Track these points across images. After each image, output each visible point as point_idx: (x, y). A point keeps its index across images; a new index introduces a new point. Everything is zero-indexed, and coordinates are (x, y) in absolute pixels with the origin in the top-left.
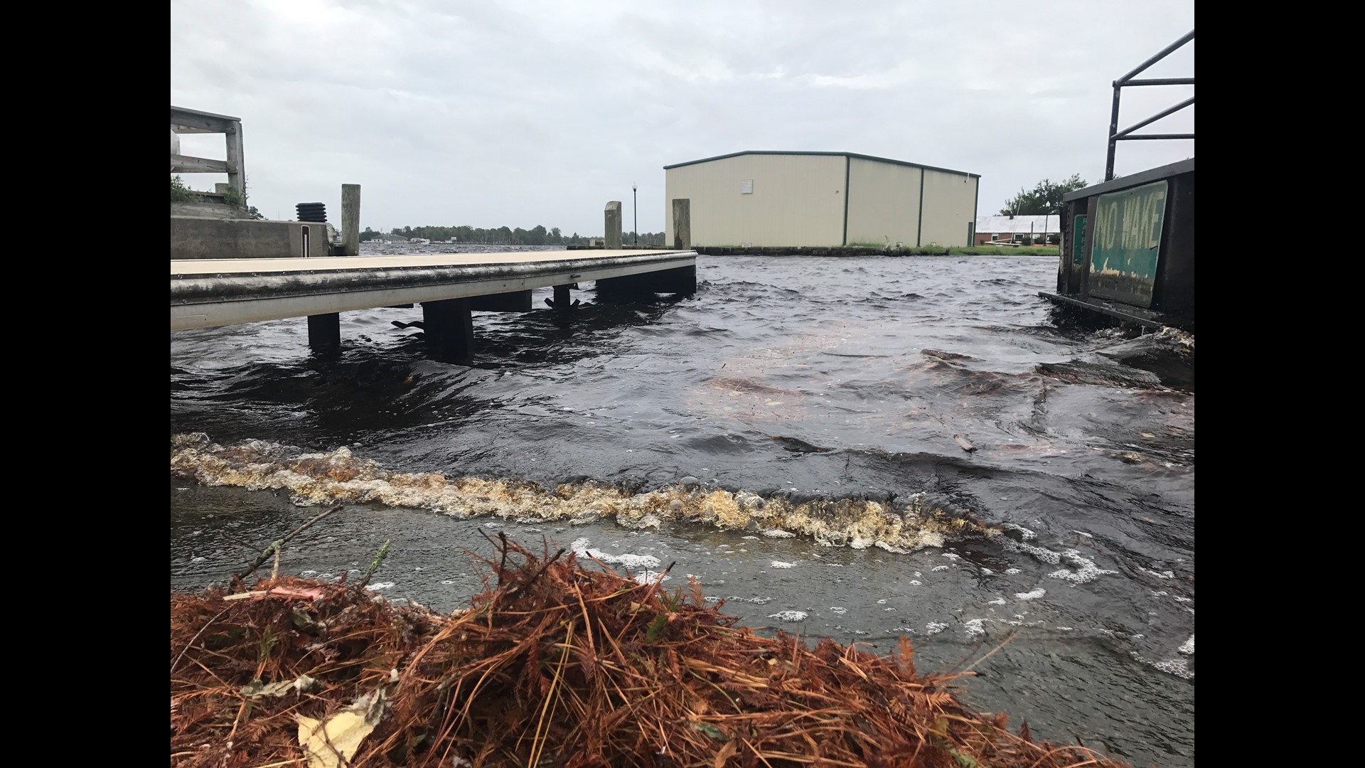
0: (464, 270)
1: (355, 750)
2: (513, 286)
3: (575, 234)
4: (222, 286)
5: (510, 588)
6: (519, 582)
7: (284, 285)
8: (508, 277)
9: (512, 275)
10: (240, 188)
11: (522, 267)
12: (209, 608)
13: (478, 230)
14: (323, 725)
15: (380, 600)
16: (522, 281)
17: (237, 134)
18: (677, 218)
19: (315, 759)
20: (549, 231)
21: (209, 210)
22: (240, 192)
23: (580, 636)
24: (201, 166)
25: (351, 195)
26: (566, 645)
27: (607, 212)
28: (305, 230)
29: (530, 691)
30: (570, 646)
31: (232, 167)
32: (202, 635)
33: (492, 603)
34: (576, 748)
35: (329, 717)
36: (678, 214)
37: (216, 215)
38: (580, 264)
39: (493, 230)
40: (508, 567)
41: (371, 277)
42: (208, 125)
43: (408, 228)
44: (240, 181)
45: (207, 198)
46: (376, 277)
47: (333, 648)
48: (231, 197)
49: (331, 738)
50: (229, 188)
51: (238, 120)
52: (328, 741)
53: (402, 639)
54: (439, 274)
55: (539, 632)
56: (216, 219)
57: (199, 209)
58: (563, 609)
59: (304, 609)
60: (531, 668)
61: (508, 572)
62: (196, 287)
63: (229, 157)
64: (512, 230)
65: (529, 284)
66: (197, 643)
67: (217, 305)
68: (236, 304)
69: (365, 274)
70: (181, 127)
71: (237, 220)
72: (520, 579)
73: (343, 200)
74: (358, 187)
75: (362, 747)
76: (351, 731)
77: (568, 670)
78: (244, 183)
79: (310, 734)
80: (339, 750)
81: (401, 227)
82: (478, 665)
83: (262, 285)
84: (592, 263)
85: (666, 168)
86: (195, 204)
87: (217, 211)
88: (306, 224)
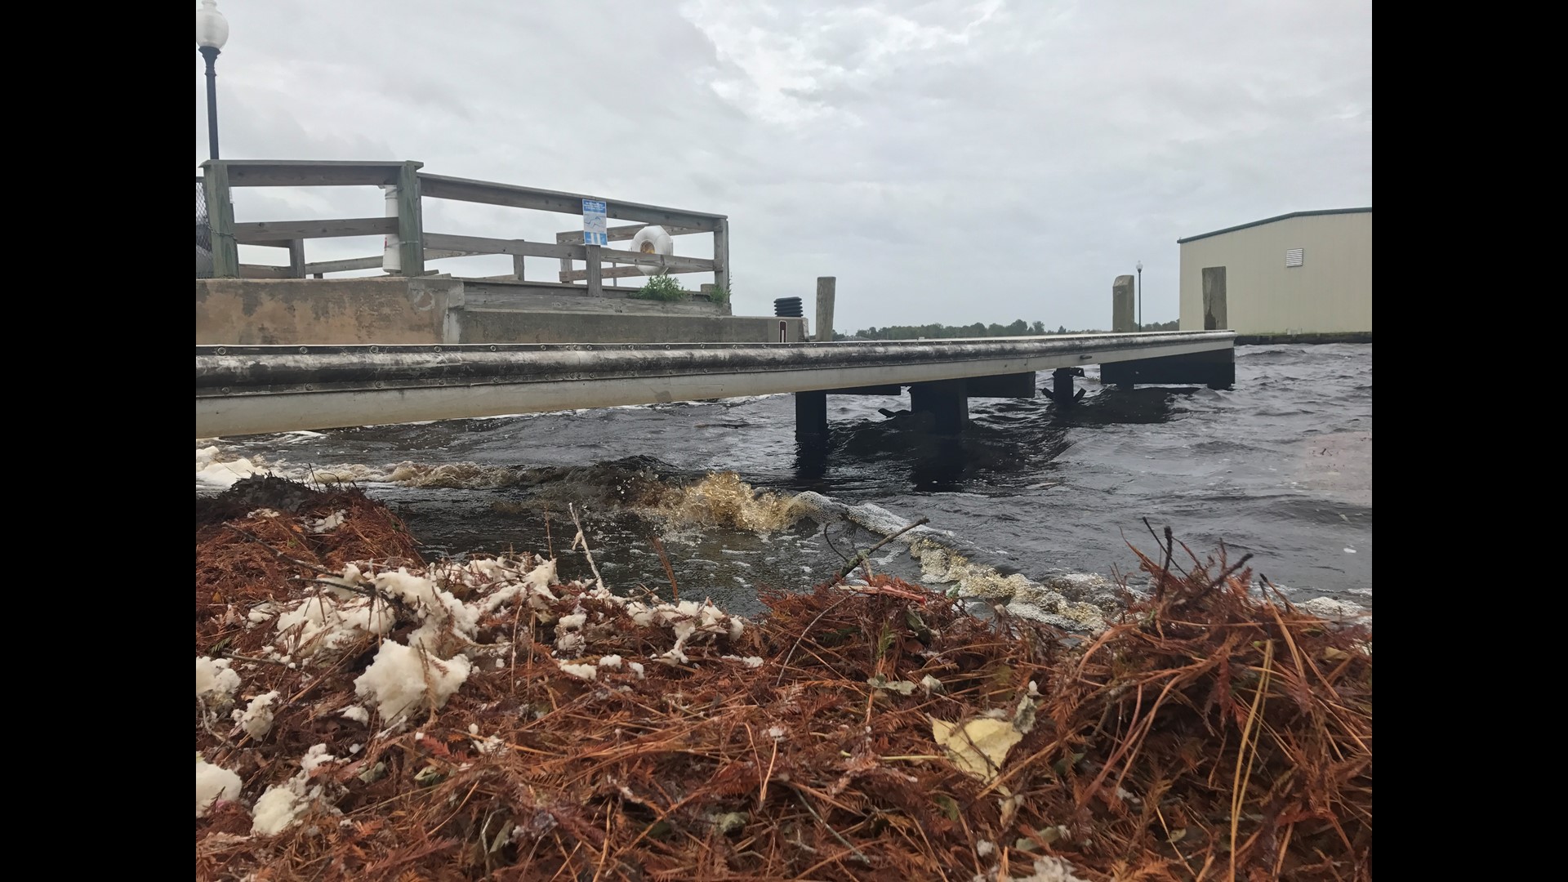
0: (963, 347)
1: (1003, 757)
2: (1015, 367)
3: (1061, 328)
4: (737, 356)
5: (1176, 599)
6: (1187, 593)
7: (790, 358)
8: (1010, 356)
9: (1014, 353)
10: (725, 286)
11: (1026, 345)
12: (815, 603)
13: (948, 328)
14: (962, 727)
15: (1001, 610)
16: (1025, 361)
17: (724, 232)
18: (1208, 291)
19: (959, 760)
20: (1030, 325)
21: (696, 308)
22: (725, 289)
23: (1282, 662)
24: (692, 265)
25: (826, 286)
26: (1264, 669)
27: (1116, 289)
28: (783, 326)
29: (1224, 719)
30: (1269, 671)
31: (718, 266)
32: (811, 630)
33: (1158, 611)
34: (1289, 799)
35: (967, 720)
36: (1209, 286)
37: (702, 313)
38: (1091, 343)
39: (965, 327)
40: (1173, 572)
41: (870, 352)
42: (699, 224)
43: (873, 329)
44: (725, 279)
45: (697, 297)
46: (875, 352)
47: (950, 659)
48: (716, 296)
49: (974, 741)
50: (717, 286)
51: (726, 217)
52: (971, 743)
53: (1035, 654)
54: (938, 351)
55: (1224, 651)
56: (703, 316)
57: (688, 308)
58: (1254, 627)
59: (918, 610)
60: (1221, 692)
61: (1172, 579)
62: (716, 357)
63: (716, 256)
64: (987, 326)
65: (1031, 365)
66: (808, 636)
67: (732, 376)
68: (748, 375)
69: (864, 349)
70: (676, 229)
71: (722, 317)
72: (1188, 589)
73: (818, 293)
74: (833, 279)
75: (1013, 754)
76: (994, 738)
77: (1269, 700)
78: (729, 280)
79: (948, 735)
80: (987, 754)
81: (866, 328)
82: (1156, 674)
83: (771, 356)
84: (1106, 342)
85: (1180, 242)
86: (686, 304)
87: (704, 310)
88: (783, 319)
